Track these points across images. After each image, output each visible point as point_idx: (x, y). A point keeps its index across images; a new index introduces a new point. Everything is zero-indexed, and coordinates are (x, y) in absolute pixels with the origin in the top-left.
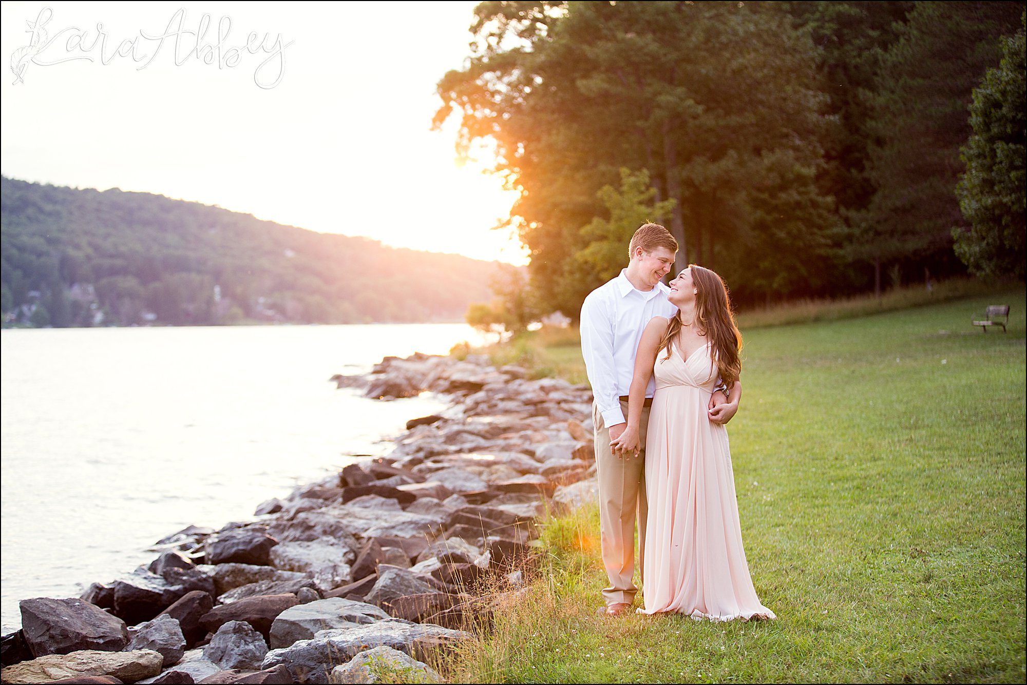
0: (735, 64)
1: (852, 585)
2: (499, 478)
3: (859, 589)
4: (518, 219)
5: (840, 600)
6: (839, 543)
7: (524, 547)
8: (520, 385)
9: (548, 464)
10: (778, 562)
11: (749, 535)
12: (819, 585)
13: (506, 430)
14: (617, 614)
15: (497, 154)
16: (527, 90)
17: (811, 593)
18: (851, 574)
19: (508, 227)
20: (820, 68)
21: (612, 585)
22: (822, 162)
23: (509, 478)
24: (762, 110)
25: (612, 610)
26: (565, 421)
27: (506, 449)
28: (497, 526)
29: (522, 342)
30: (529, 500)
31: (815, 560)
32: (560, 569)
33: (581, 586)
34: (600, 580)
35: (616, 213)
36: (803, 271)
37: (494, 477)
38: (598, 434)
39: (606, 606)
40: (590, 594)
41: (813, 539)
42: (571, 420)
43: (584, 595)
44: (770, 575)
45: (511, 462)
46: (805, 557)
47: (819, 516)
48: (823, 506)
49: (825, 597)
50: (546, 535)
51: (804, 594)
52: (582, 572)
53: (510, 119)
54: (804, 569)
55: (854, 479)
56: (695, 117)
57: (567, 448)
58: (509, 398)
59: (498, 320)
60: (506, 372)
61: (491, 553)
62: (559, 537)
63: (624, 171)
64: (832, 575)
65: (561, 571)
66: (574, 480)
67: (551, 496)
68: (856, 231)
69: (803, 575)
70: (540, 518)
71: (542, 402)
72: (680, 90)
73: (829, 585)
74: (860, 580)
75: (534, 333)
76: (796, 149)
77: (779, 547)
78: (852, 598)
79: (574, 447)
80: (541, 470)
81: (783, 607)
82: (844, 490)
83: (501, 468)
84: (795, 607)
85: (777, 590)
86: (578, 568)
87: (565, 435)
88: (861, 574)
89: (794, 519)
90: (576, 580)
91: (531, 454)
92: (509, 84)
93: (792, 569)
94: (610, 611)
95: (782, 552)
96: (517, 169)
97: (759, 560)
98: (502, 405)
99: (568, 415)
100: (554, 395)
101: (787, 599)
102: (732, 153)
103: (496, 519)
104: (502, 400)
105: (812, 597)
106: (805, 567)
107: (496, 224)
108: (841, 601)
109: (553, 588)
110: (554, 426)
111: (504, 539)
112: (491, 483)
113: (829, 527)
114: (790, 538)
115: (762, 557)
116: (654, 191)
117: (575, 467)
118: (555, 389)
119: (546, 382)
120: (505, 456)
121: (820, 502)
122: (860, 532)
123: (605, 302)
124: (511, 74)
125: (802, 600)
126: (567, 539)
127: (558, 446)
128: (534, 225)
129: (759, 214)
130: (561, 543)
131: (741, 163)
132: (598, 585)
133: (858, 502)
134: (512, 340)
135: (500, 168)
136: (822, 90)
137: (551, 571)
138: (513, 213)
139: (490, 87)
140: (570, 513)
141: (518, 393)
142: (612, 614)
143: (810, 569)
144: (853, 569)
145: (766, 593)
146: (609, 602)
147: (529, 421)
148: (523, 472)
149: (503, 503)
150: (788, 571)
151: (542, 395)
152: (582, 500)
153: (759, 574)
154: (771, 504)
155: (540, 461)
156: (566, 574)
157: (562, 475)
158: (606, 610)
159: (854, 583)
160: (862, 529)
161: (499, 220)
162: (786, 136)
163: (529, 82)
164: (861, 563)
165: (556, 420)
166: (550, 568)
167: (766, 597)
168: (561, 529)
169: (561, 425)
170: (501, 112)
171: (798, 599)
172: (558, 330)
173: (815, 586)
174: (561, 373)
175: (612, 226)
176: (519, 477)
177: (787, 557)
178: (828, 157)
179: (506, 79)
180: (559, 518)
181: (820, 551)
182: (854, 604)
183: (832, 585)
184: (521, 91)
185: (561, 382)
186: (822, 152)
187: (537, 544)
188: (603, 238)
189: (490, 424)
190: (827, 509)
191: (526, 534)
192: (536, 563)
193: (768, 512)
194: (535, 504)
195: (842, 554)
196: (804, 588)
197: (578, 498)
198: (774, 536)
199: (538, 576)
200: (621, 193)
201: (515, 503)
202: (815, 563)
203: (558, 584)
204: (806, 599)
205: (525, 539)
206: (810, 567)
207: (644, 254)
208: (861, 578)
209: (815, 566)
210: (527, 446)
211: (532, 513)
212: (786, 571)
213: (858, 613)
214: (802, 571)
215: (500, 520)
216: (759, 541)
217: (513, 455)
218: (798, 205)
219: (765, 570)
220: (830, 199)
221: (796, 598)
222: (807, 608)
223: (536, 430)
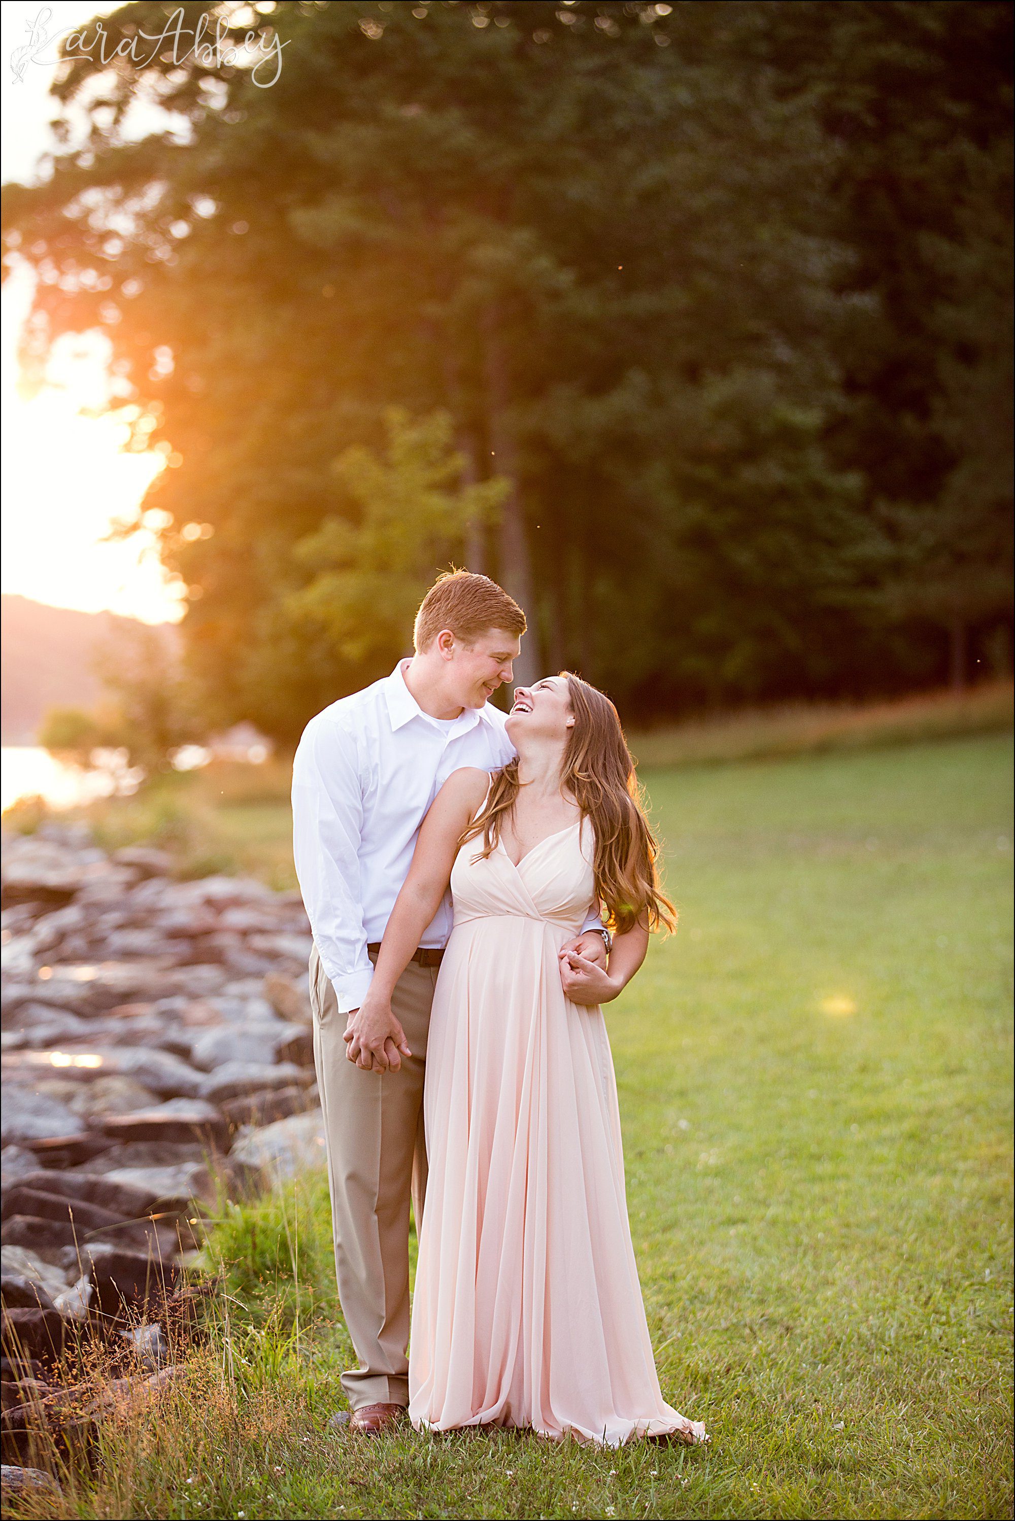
0: (646, 178)
1: (900, 1364)
2: (112, 1109)
3: (914, 1372)
4: (159, 518)
5: (871, 1398)
6: (870, 1265)
7: (167, 1270)
8: (159, 893)
9: (223, 1076)
10: (732, 1308)
11: (667, 1244)
12: (826, 1363)
13: (128, 996)
14: (373, 1429)
15: (111, 371)
16: (180, 230)
17: (808, 1381)
18: (897, 1338)
19: (137, 534)
20: (835, 187)
21: (362, 1363)
22: (838, 400)
23: (133, 1106)
24: (705, 281)
25: (363, 1419)
26: (258, 975)
27: (128, 1040)
28: (108, 1222)
29: (163, 797)
30: (177, 1159)
31: (815, 1305)
32: (248, 1325)
33: (295, 1362)
34: (338, 1347)
35: (376, 509)
36: (792, 640)
37: (99, 1105)
38: (323, 1026)
39: (350, 1411)
40: (312, 1381)
41: (810, 1256)
42: (273, 975)
43: (300, 1384)
44: (717, 1338)
45: (139, 1072)
46: (793, 1296)
47: (824, 1200)
48: (834, 1177)
49: (839, 1391)
50: (215, 1243)
51: (791, 1383)
52: (297, 1331)
53: (141, 297)
54: (791, 1323)
55: (902, 1116)
56: (555, 295)
57: (263, 1039)
58: (133, 924)
59: (110, 741)
60: (129, 865)
61: (92, 1281)
62: (246, 1248)
63: (395, 415)
64: (855, 1339)
65: (250, 1329)
66: (278, 1115)
67: (227, 1150)
68: (911, 552)
69: (790, 1339)
70: (203, 1205)
71: (208, 932)
72: (523, 236)
73: (847, 1363)
74: (916, 1353)
75: (192, 776)
76: (780, 368)
77: (734, 1273)
78: (898, 1395)
79: (278, 1036)
80: (204, 1091)
81: (744, 1414)
82: (881, 1141)
83: (117, 1085)
84: (770, 1414)
85: (732, 1373)
86: (287, 1321)
87: (259, 1008)
88: (918, 1337)
89: (768, 1206)
90: (285, 1348)
91: (183, 1052)
92: (140, 216)
93: (766, 1325)
94: (360, 1422)
95: (743, 1285)
96: (157, 406)
97: (692, 1302)
98: (119, 940)
99: (263, 964)
100: (237, 918)
101: (753, 1396)
102: (637, 378)
103: (104, 1203)
104: (120, 927)
105: (811, 1391)
106: (795, 1320)
107: (109, 530)
108: (875, 1401)
109: (232, 1368)
110: (234, 988)
111: (121, 1251)
112: (94, 1120)
113: (848, 1226)
114: (758, 1251)
115: (698, 1297)
116: (461, 462)
117: (280, 1084)
118: (236, 902)
119: (218, 887)
120: (125, 1058)
121: (826, 1168)
122: (916, 1240)
123: (355, 740)
124: (140, 195)
125: (787, 1397)
126: (262, 1254)
127: (244, 1035)
128: (193, 532)
129: (696, 512)
130: (249, 1262)
131: (657, 400)
132: (331, 1361)
133: (911, 1169)
134: (144, 791)
135: (117, 403)
136: (839, 234)
137: (227, 1330)
138: (147, 505)
139: (97, 222)
140: (269, 1191)
141: (153, 912)
142: (364, 1428)
143: (805, 1325)
144: (901, 1325)
145: (706, 1381)
146: (357, 1402)
147: (180, 976)
148: (167, 1094)
149: (120, 1164)
150: (756, 1328)
151: (208, 918)
152: (295, 1160)
153: (691, 1335)
154: (719, 1172)
155: (204, 1068)
156: (261, 1336)
157: (252, 1101)
158: (349, 1420)
159: (905, 1359)
160: (922, 1233)
161: (114, 522)
162: (756, 339)
163: (184, 211)
164: (920, 1311)
165: (236, 974)
166: (226, 1324)
167: (706, 1390)
168: (251, 1230)
169: (252, 986)
170: (120, 279)
171: (779, 1396)
172: (245, 769)
173: (815, 1365)
174: (250, 866)
175: (367, 539)
176: (153, 1105)
177: (754, 1296)
178: (851, 386)
179: (135, 205)
180: (246, 1205)
181: (827, 1283)
182: (903, 1409)
183: (853, 1363)
184: (165, 233)
185: (251, 887)
186: (834, 374)
187: (195, 1261)
188: (345, 564)
189: (92, 984)
190: (842, 1185)
191: (170, 1236)
192: (195, 1310)
193: (710, 1191)
194: (191, 1167)
195: (877, 1290)
196: (792, 1369)
197: (288, 1155)
198: (725, 1245)
199: (199, 1339)
200: (388, 465)
201: (146, 1165)
202: (815, 1311)
203: (244, 1361)
204: (796, 1396)
205: (168, 1248)
206: (806, 1319)
207: (456, 646)
208: (918, 1347)
209: (817, 1317)
210: (174, 1034)
211: (184, 1191)
212: (751, 1329)
213: (913, 1430)
214: (788, 1329)
215: (113, 1206)
216: (690, 1257)
217: (142, 1056)
218: (783, 493)
219: (705, 1325)
220: (853, 481)
221: (773, 1392)
222: (800, 1417)
223: (194, 997)
